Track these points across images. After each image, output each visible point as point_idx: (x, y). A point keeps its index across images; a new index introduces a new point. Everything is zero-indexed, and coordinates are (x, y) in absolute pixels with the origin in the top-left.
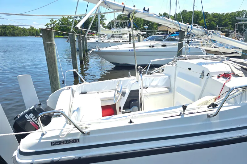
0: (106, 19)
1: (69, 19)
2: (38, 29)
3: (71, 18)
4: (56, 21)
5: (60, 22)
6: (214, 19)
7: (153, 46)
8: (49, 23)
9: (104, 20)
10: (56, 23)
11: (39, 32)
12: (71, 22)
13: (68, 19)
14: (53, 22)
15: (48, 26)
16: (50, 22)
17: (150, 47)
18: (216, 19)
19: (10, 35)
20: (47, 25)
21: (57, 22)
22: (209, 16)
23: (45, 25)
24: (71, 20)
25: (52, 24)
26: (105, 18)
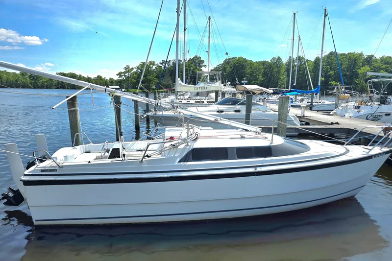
0: (205, 66)
1: (152, 66)
2: (108, 79)
3: (154, 65)
4: (132, 69)
5: (139, 70)
6: (384, 66)
7: (222, 112)
8: (123, 72)
9: (202, 67)
10: (132, 72)
11: (110, 84)
12: (154, 70)
13: (150, 65)
14: (128, 69)
15: (120, 76)
16: (125, 70)
17: (218, 112)
18: (389, 66)
19: (69, 87)
20: (120, 74)
21: (135, 70)
22: (376, 62)
23: (117, 75)
24: (154, 67)
25: (127, 72)
26: (204, 64)
